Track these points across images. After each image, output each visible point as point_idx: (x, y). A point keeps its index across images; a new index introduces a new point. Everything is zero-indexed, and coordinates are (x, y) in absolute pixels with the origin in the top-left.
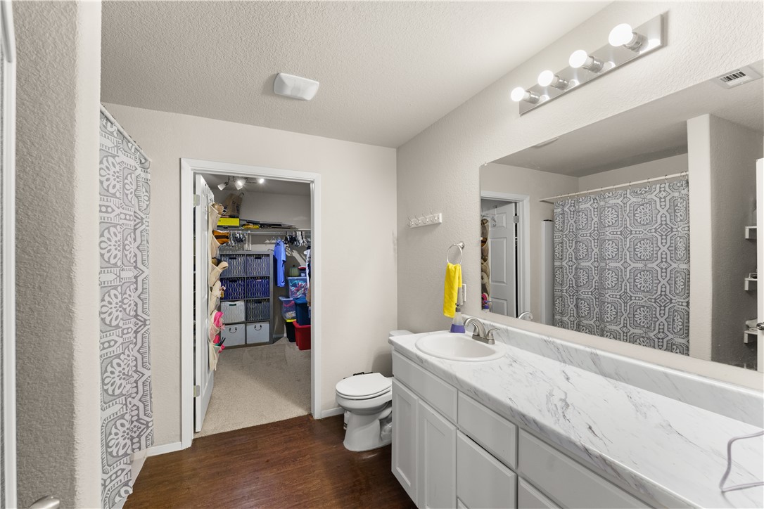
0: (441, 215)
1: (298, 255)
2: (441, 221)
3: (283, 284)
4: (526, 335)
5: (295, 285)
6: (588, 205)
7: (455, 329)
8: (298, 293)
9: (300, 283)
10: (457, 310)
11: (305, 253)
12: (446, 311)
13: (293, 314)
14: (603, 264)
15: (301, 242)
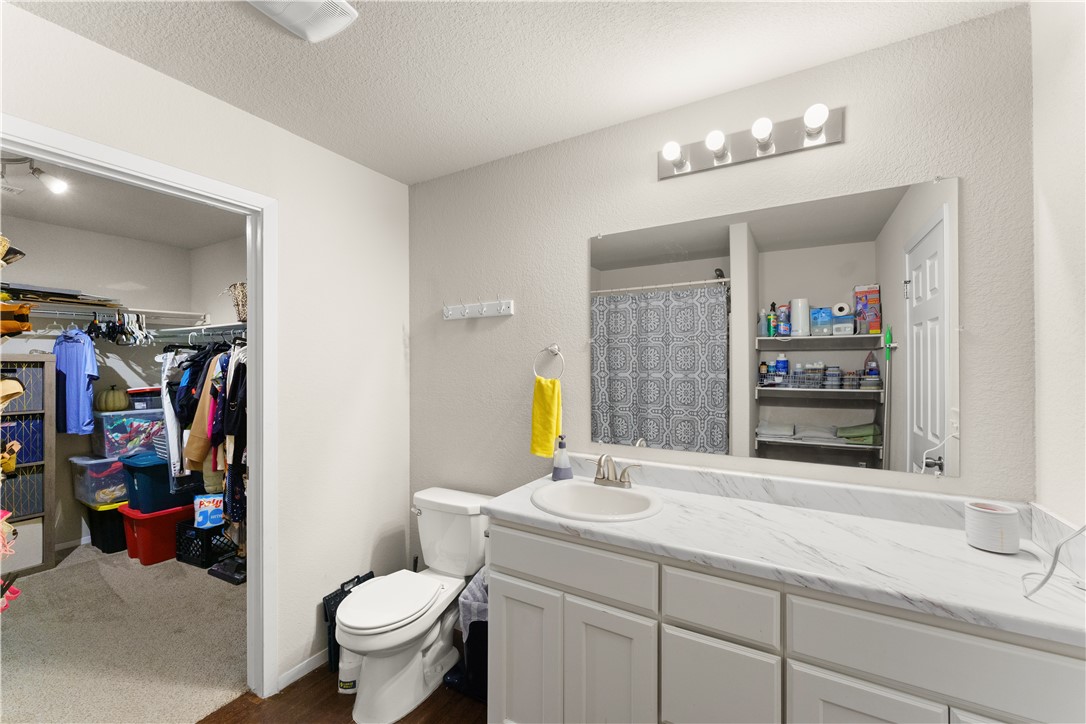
0: (512, 302)
1: (122, 363)
2: (512, 312)
3: (90, 428)
4: (671, 469)
5: (121, 429)
6: (627, 305)
7: (558, 474)
8: (130, 446)
9: (136, 424)
10: (561, 445)
11: (159, 358)
12: (539, 449)
13: (119, 491)
14: (644, 375)
15: (139, 334)
